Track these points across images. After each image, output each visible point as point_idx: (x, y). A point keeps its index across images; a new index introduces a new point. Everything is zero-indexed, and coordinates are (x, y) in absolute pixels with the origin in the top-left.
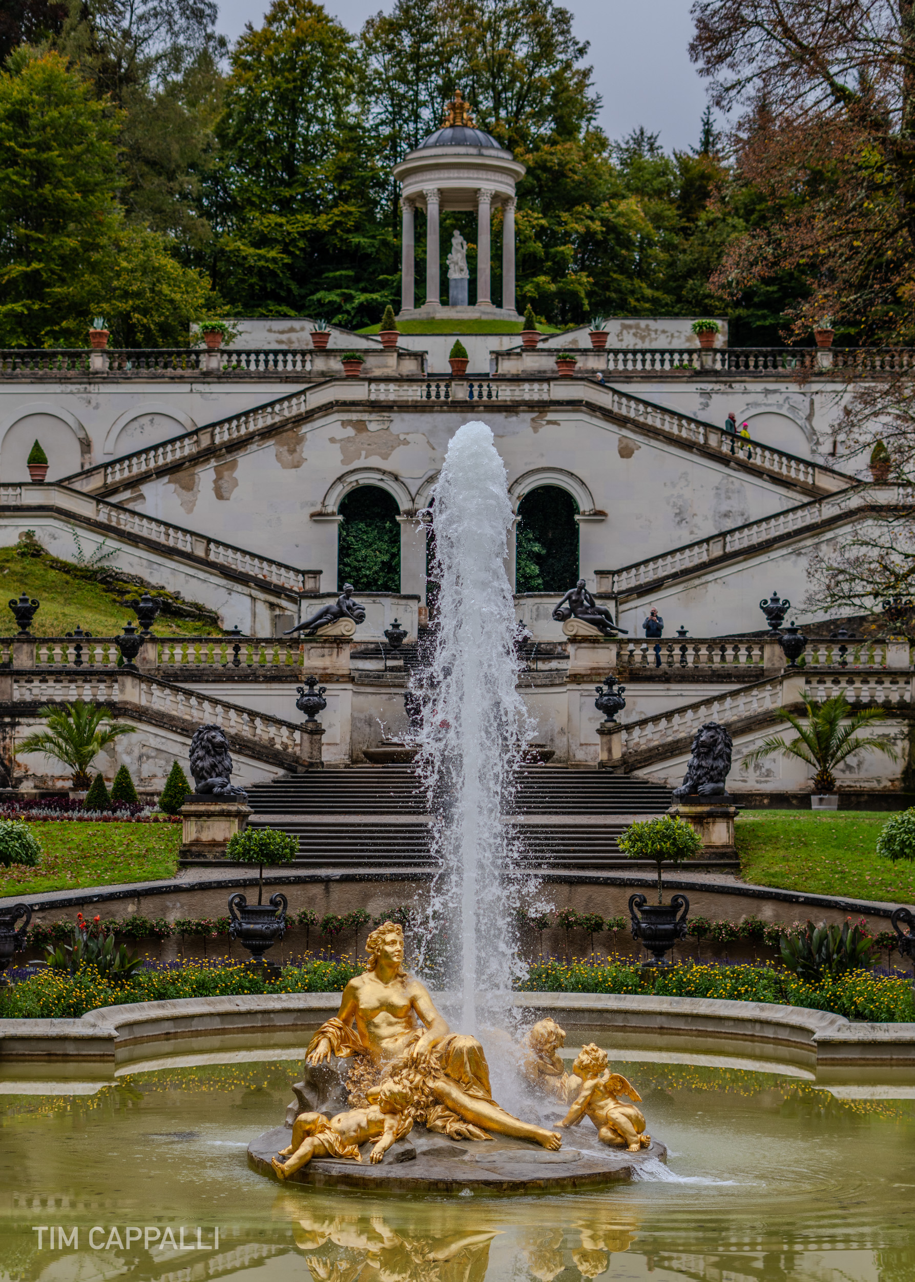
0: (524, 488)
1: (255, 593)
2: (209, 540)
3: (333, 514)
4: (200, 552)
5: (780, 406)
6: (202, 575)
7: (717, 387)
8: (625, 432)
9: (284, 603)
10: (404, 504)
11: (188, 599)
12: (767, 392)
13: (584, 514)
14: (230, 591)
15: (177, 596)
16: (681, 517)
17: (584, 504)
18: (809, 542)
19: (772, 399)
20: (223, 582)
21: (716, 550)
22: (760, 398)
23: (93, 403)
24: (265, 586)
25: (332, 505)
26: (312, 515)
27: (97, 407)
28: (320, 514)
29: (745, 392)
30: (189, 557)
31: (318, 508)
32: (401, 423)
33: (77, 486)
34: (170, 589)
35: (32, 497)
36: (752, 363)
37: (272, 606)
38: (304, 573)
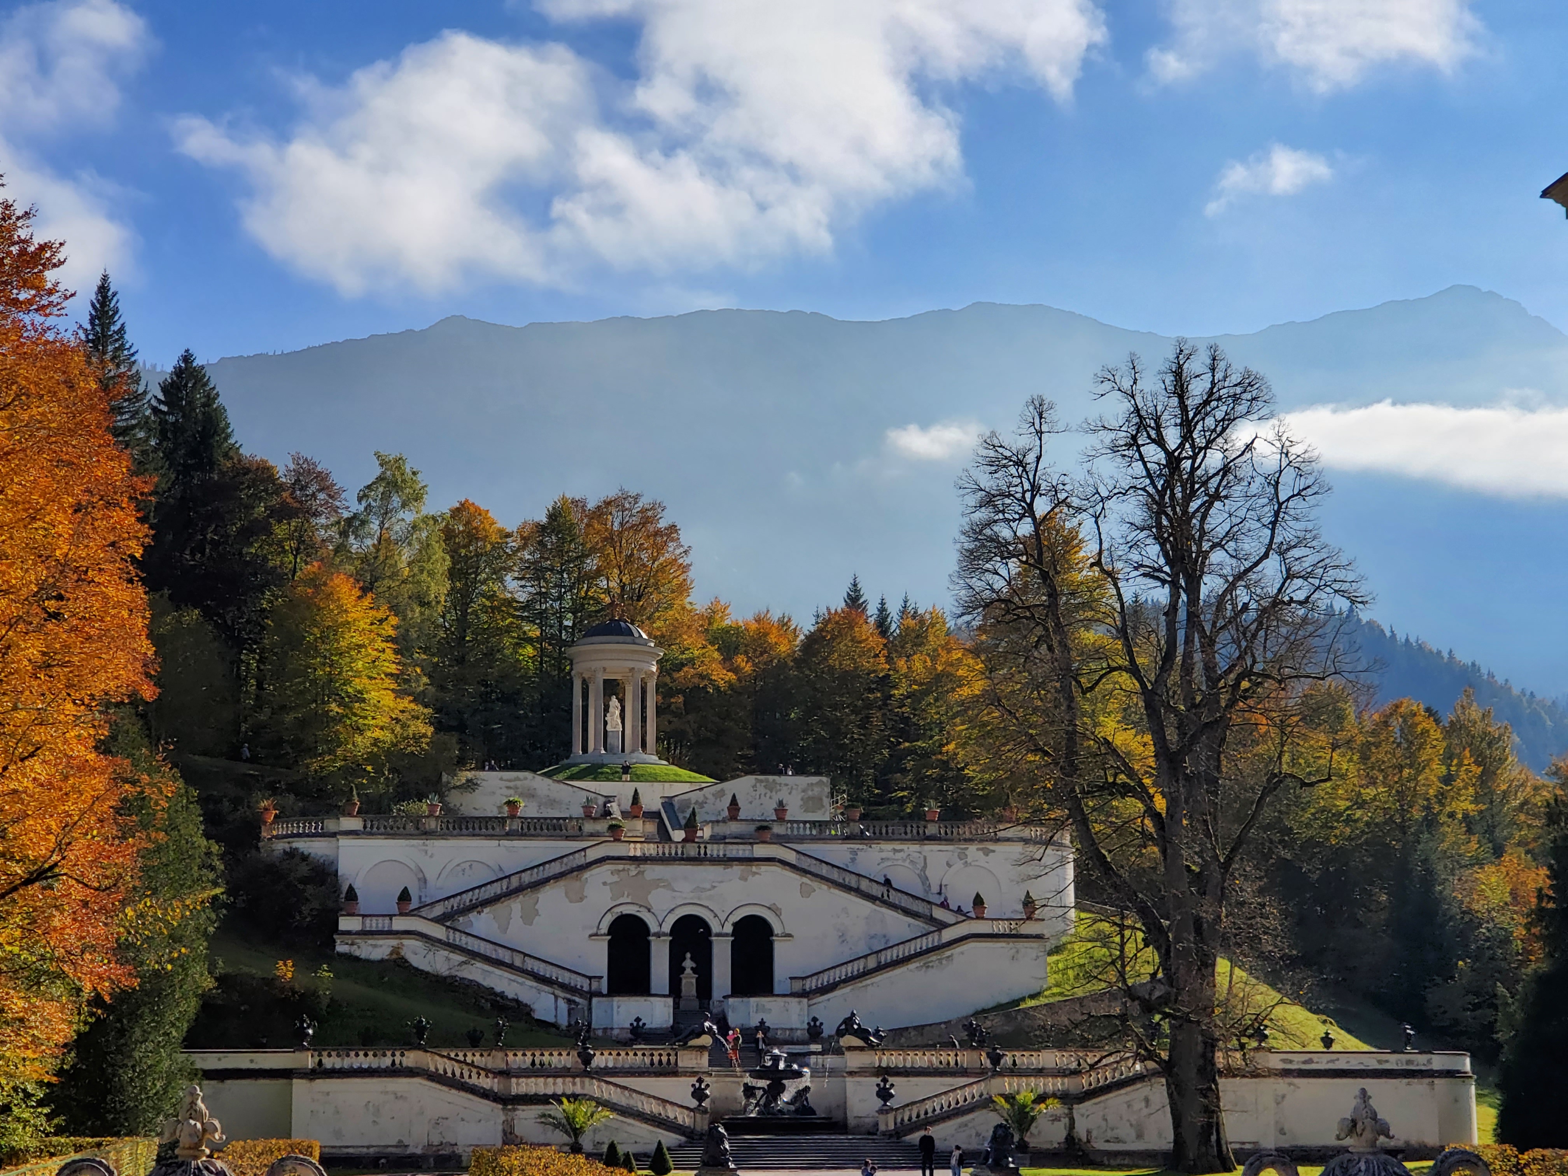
0: (737, 917)
1: (558, 992)
2: (526, 955)
3: (604, 935)
4: (518, 962)
5: (904, 860)
6: (520, 980)
7: (861, 847)
8: (805, 880)
9: (577, 999)
10: (654, 928)
11: (511, 996)
12: (895, 851)
13: (777, 936)
14: (539, 991)
15: (502, 995)
16: (843, 938)
17: (777, 929)
18: (934, 958)
19: (899, 855)
20: (535, 984)
21: (872, 963)
22: (891, 854)
23: (429, 853)
24: (564, 987)
25: (605, 927)
26: (591, 936)
27: (431, 856)
28: (596, 935)
29: (881, 851)
30: (511, 967)
31: (594, 931)
32: (653, 871)
33: (423, 914)
34: (498, 989)
35: (399, 924)
36: (884, 831)
37: (569, 1001)
38: (590, 978)
